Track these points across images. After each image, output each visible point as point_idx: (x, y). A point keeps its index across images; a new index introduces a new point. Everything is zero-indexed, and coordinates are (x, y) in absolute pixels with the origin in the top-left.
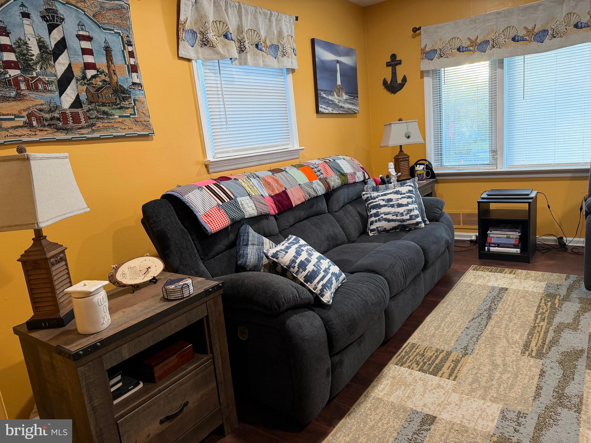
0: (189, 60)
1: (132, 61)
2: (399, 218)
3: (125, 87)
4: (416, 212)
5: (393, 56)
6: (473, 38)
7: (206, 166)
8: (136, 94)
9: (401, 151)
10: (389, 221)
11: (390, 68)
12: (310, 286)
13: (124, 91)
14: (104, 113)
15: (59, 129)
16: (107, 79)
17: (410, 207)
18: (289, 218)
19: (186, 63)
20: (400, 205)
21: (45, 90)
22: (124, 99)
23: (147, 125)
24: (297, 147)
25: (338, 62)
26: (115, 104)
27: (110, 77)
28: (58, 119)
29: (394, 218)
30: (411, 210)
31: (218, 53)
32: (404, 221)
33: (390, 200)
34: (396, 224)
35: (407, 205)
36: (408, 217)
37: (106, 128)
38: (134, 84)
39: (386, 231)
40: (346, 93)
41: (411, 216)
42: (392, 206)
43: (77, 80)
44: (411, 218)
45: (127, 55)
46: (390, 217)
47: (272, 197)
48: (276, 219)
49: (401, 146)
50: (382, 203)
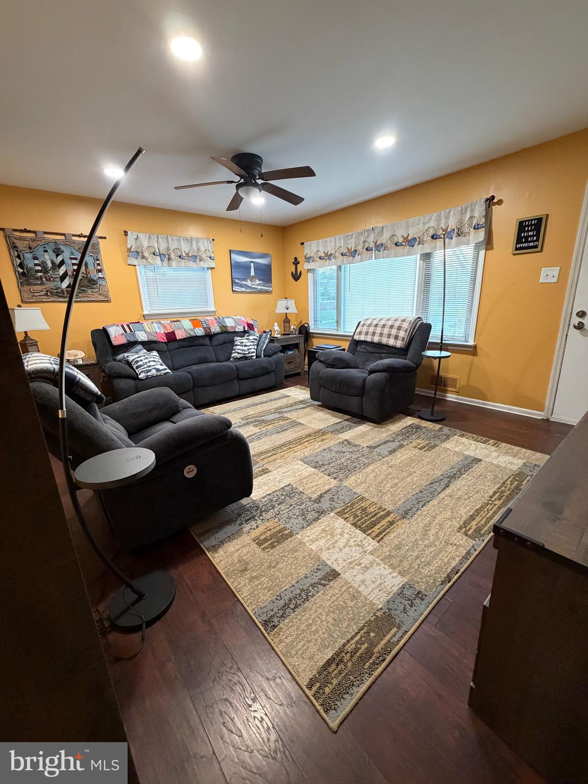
0: (135, 266)
1: (99, 268)
2: (243, 352)
3: (95, 279)
4: (253, 350)
5: (296, 259)
6: (326, 252)
7: (144, 316)
8: (101, 282)
9: (286, 317)
10: (239, 353)
11: (294, 265)
12: (137, 371)
13: (94, 281)
14: (83, 290)
15: (60, 297)
16: (85, 276)
17: (251, 347)
18: (173, 345)
19: (133, 267)
20: (245, 346)
21: (54, 281)
22: (94, 284)
23: (106, 296)
24: (213, 309)
25: (252, 262)
26: (89, 286)
27: (87, 275)
28: (60, 293)
29: (241, 352)
30: (250, 349)
31: (149, 262)
32: (245, 354)
33: (242, 342)
34: (242, 355)
35: (249, 346)
36: (247, 352)
37: (84, 297)
38: (99, 278)
39: (237, 358)
40: (259, 280)
41: (249, 352)
42: (242, 346)
43: (70, 276)
44: (249, 353)
45: (96, 265)
46: (239, 351)
47: (165, 333)
48: (167, 345)
49: (286, 314)
50: (239, 344)
